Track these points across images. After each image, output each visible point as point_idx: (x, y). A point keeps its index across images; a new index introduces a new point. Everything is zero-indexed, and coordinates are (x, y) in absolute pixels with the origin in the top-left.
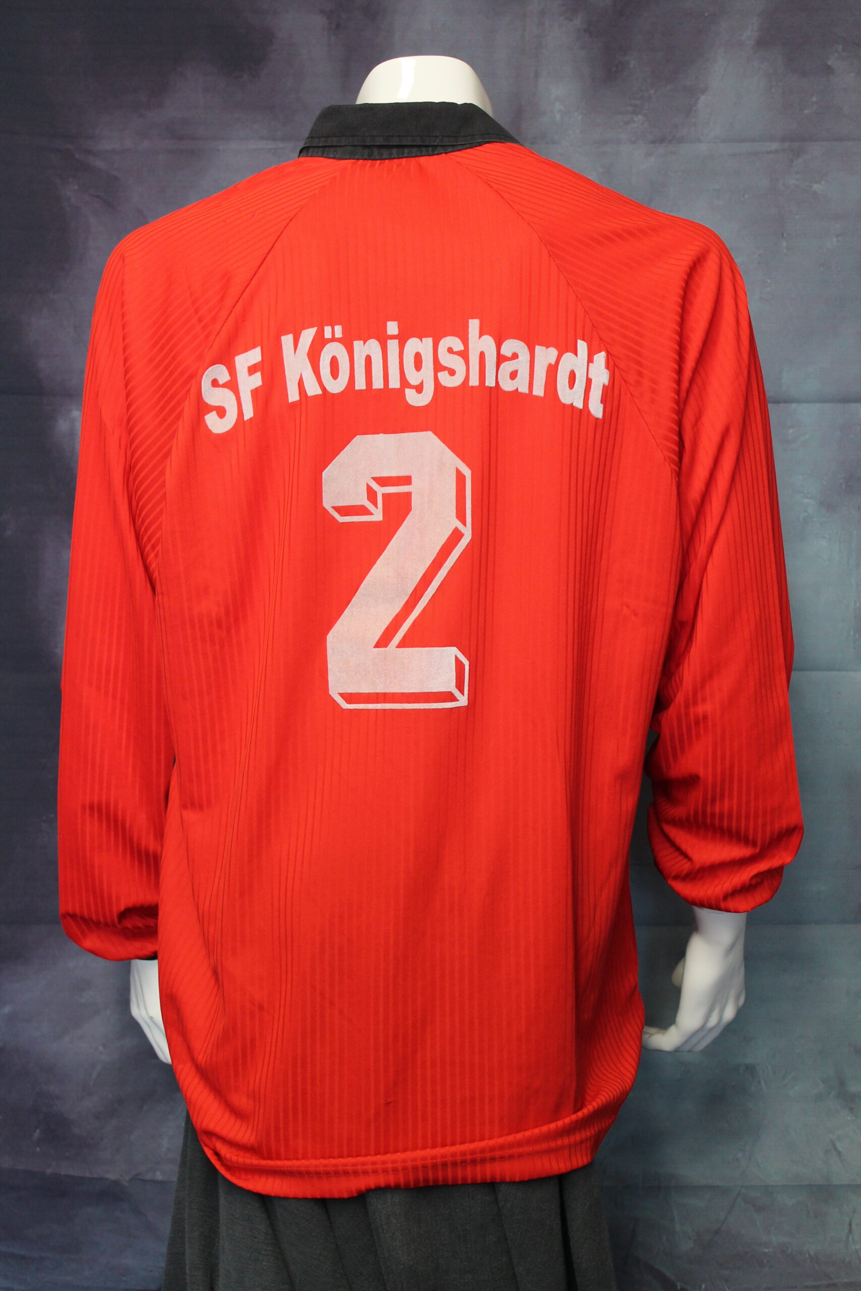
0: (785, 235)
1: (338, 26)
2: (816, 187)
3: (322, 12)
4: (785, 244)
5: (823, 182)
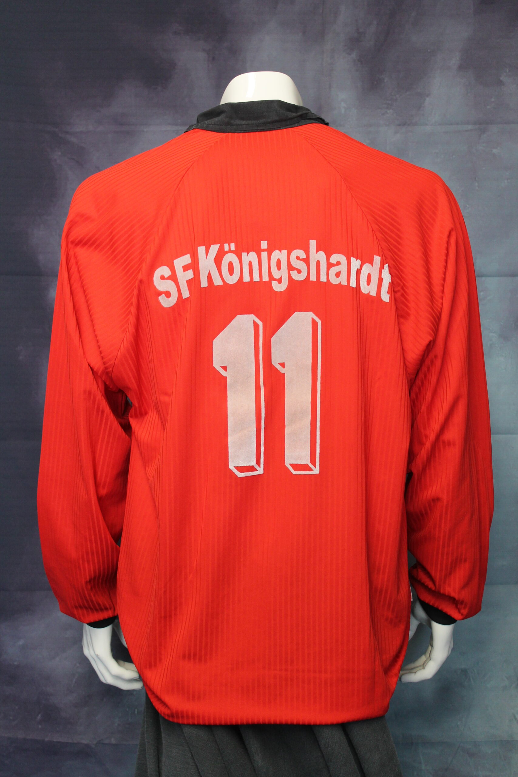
0: (477, 179)
1: (214, 59)
2: (495, 151)
3: (204, 50)
4: (477, 184)
5: (499, 148)
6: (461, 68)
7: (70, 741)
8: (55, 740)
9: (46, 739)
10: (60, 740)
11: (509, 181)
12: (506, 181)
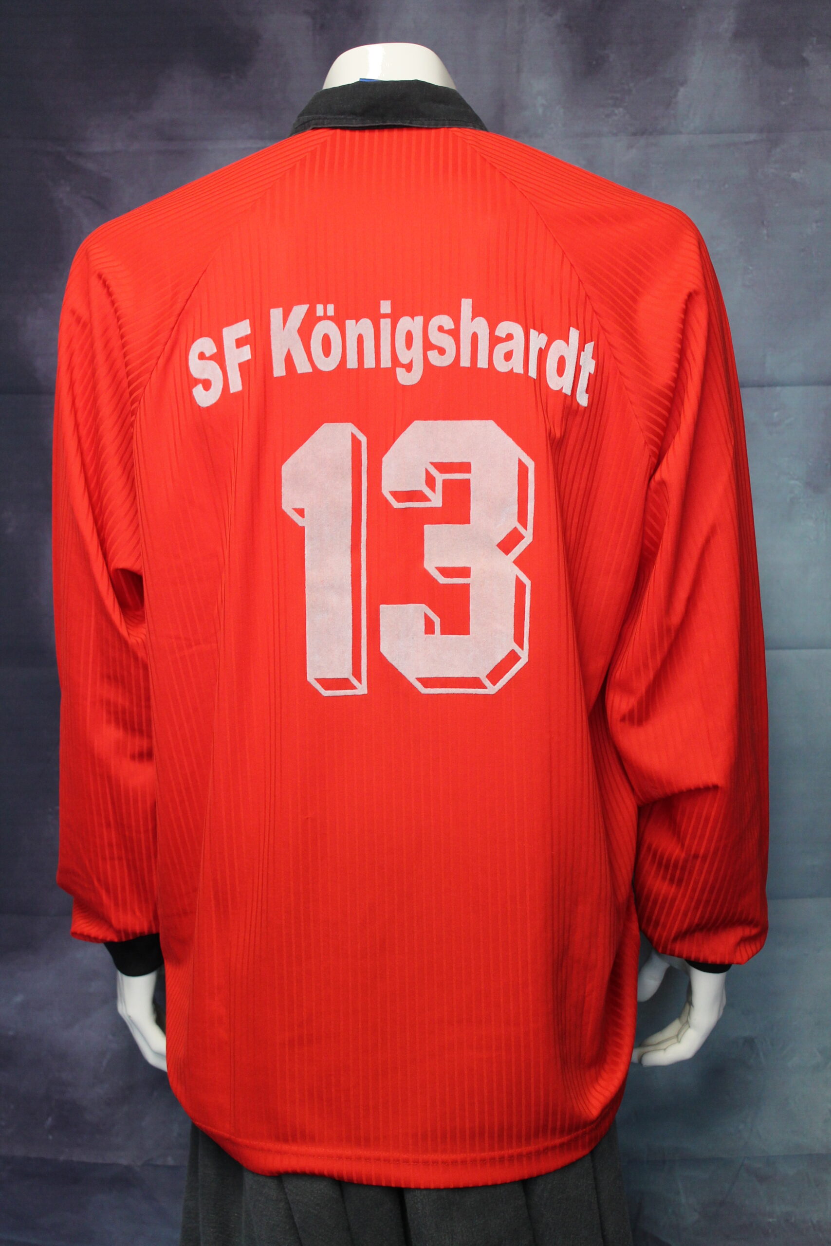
4: (765, 232)
6: (738, 35)
7: (100, 1161)
8: (75, 1159)
9: (62, 1158)
10: (85, 1158)
11: (819, 224)
12: (814, 225)
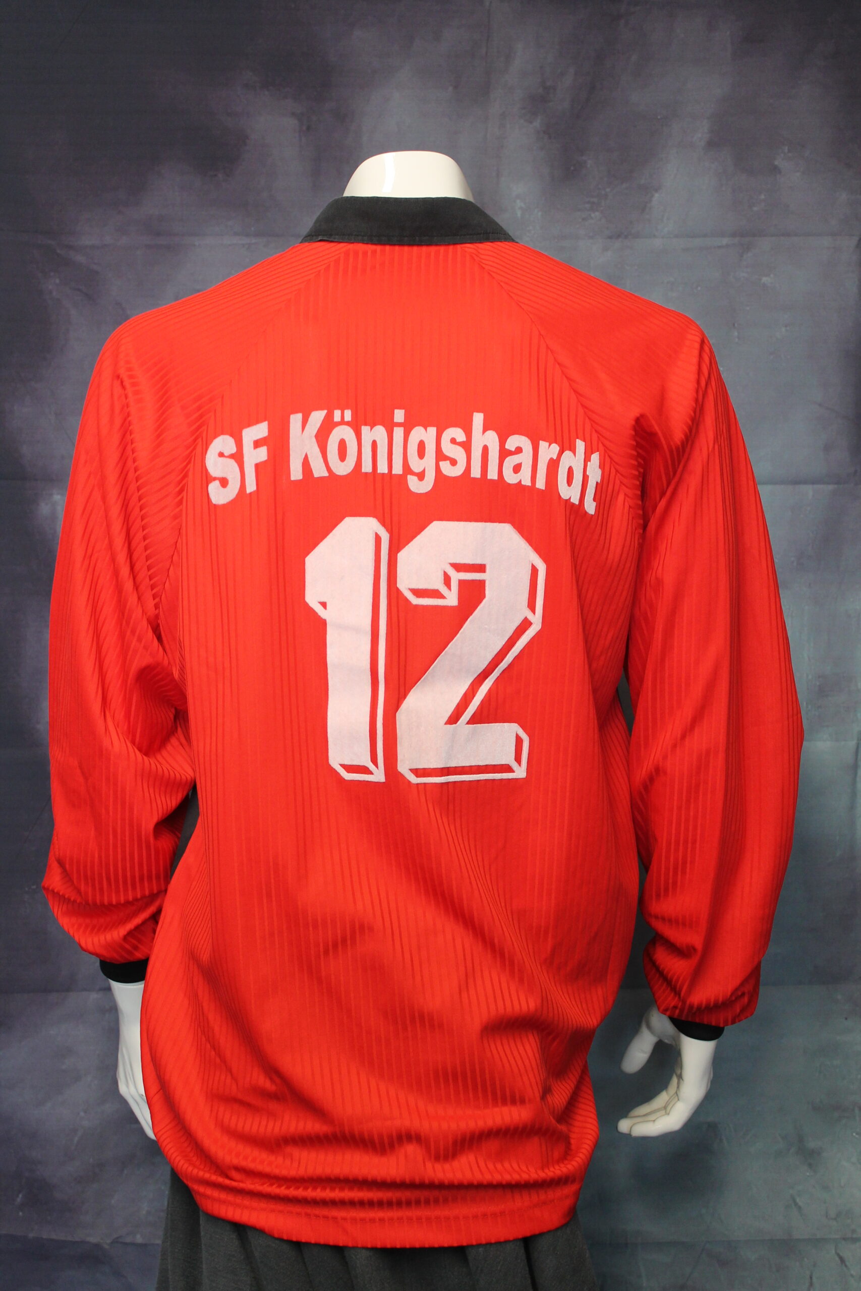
0: (736, 325)
2: (765, 279)
5: (772, 276)
